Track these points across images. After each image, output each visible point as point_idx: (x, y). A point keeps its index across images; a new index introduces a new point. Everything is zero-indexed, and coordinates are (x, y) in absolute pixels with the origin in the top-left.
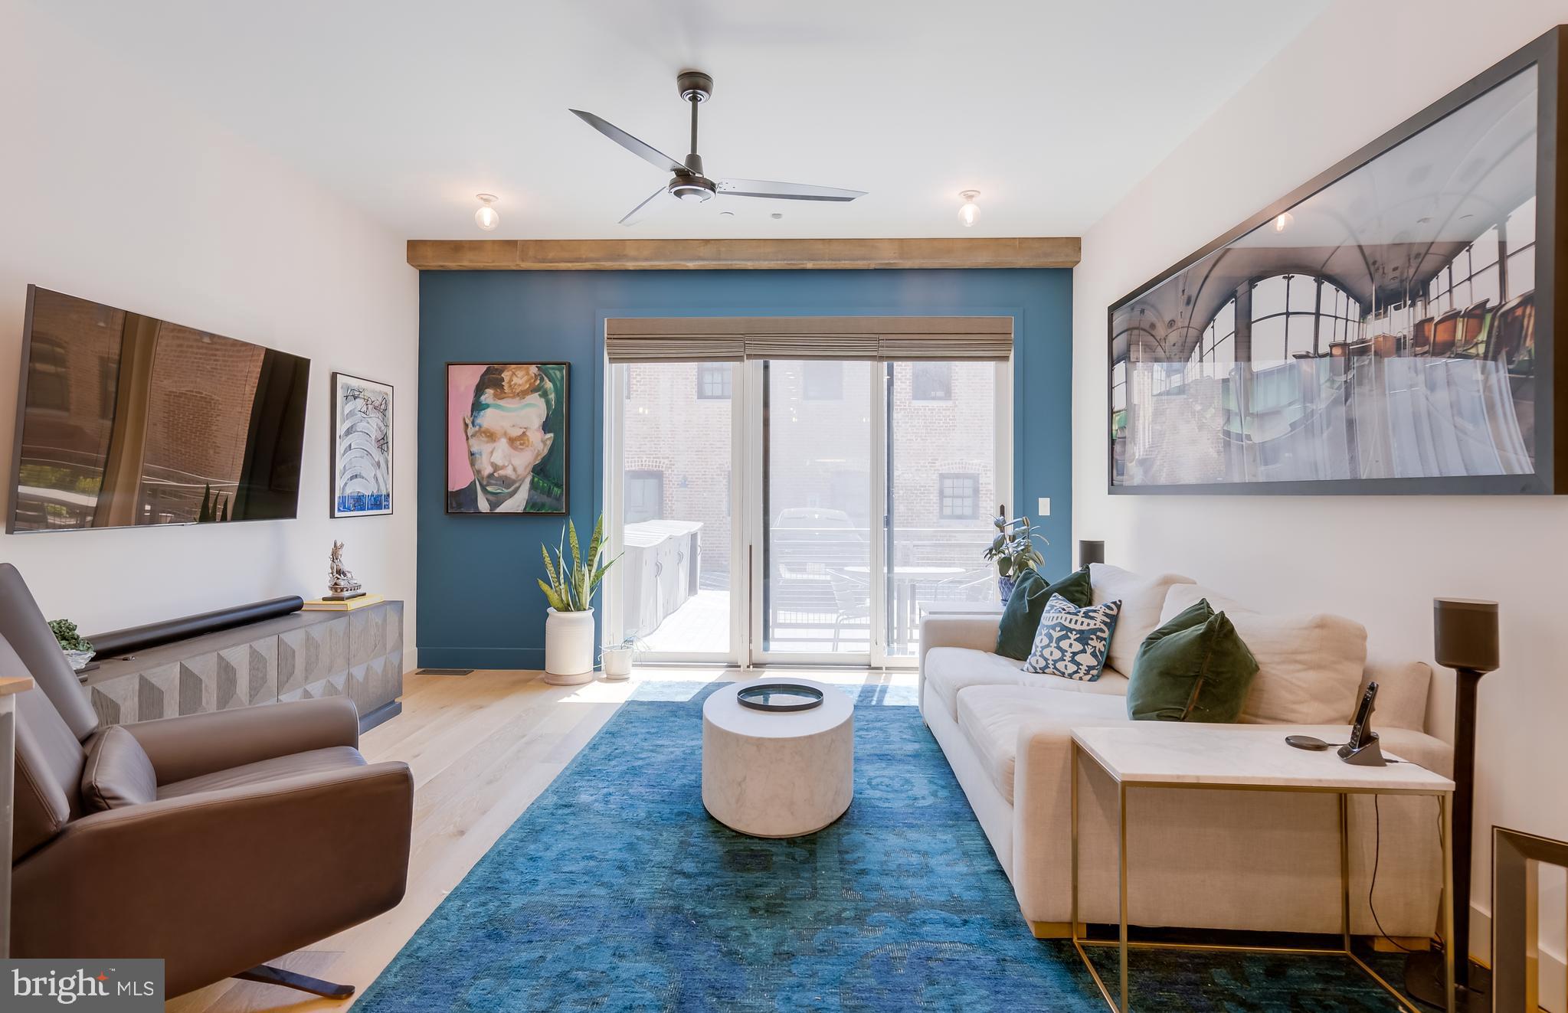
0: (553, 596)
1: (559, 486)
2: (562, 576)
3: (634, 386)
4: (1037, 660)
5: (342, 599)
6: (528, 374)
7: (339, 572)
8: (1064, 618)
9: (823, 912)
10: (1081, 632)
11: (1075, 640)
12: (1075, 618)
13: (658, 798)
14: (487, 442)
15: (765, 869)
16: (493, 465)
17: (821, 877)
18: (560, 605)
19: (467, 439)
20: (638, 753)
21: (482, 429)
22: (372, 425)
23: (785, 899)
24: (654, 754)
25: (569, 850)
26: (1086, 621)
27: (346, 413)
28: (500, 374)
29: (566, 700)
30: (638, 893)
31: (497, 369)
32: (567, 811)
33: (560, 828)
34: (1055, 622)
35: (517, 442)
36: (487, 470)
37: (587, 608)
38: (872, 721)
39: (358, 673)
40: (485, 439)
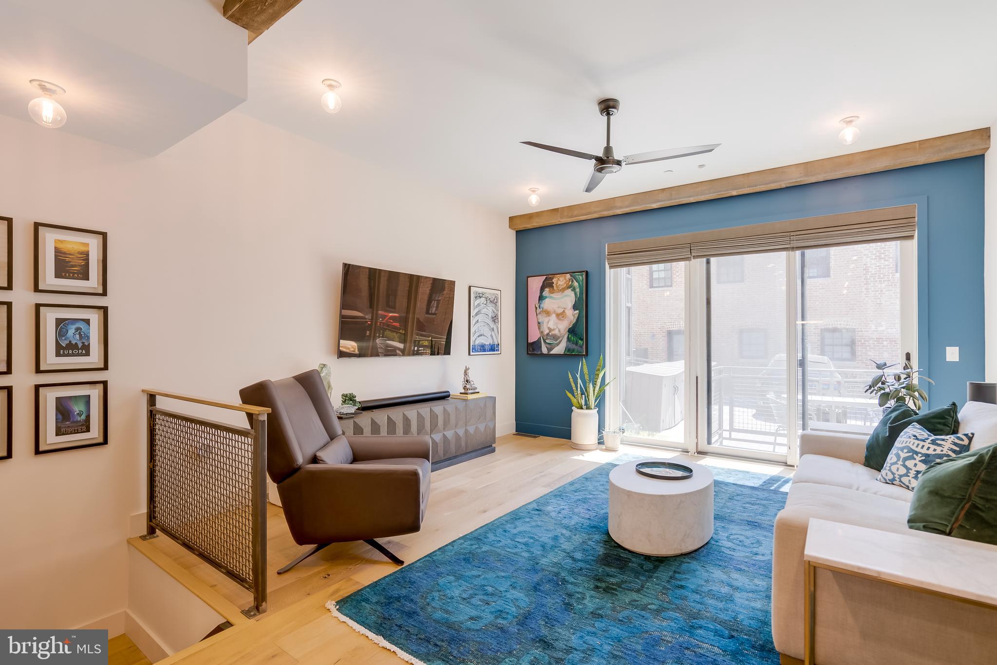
0: (574, 401)
1: (582, 340)
2: (579, 389)
3: (675, 279)
4: (887, 473)
5: (467, 394)
6: (565, 279)
7: (467, 381)
8: (912, 443)
9: (638, 601)
10: (927, 455)
11: (920, 461)
12: (922, 443)
13: (588, 516)
14: (546, 317)
15: (621, 568)
16: (549, 328)
17: (651, 582)
18: (578, 406)
19: (537, 315)
20: (594, 491)
21: (544, 310)
22: (490, 310)
23: (620, 587)
24: (601, 493)
25: (524, 531)
26: (933, 447)
27: (476, 305)
28: (552, 280)
29: (576, 457)
30: (544, 561)
31: (550, 278)
32: (537, 512)
33: (528, 520)
34: (904, 445)
35: (561, 316)
36: (546, 331)
37: (593, 408)
38: (762, 499)
39: (471, 429)
40: (545, 315)
